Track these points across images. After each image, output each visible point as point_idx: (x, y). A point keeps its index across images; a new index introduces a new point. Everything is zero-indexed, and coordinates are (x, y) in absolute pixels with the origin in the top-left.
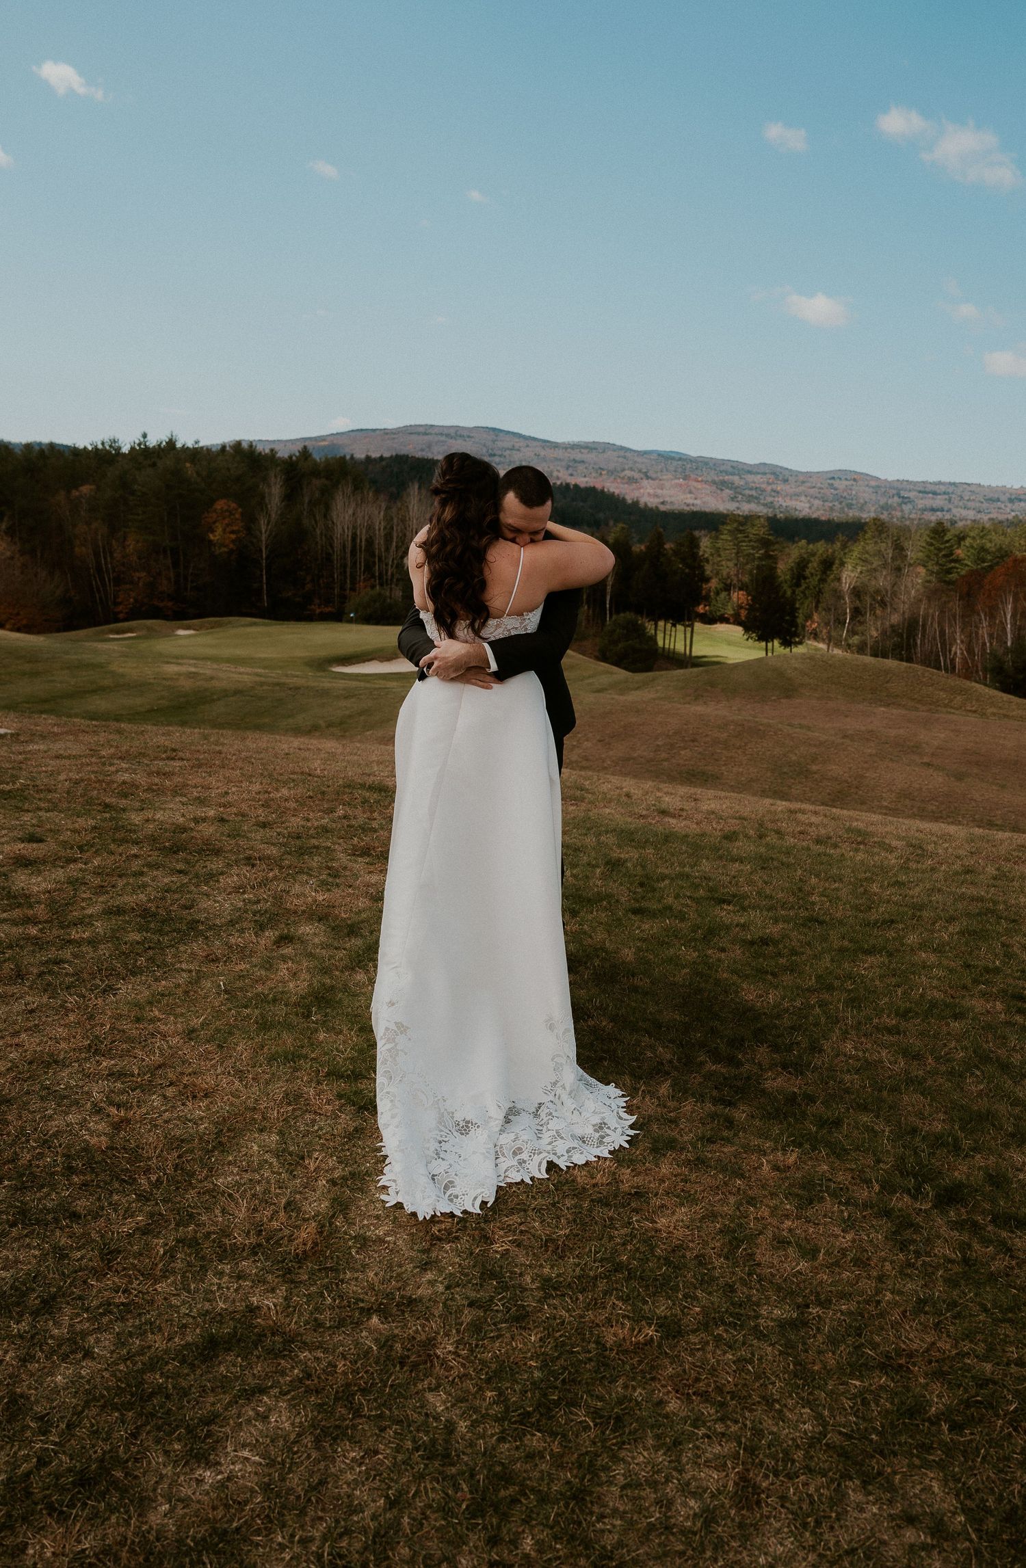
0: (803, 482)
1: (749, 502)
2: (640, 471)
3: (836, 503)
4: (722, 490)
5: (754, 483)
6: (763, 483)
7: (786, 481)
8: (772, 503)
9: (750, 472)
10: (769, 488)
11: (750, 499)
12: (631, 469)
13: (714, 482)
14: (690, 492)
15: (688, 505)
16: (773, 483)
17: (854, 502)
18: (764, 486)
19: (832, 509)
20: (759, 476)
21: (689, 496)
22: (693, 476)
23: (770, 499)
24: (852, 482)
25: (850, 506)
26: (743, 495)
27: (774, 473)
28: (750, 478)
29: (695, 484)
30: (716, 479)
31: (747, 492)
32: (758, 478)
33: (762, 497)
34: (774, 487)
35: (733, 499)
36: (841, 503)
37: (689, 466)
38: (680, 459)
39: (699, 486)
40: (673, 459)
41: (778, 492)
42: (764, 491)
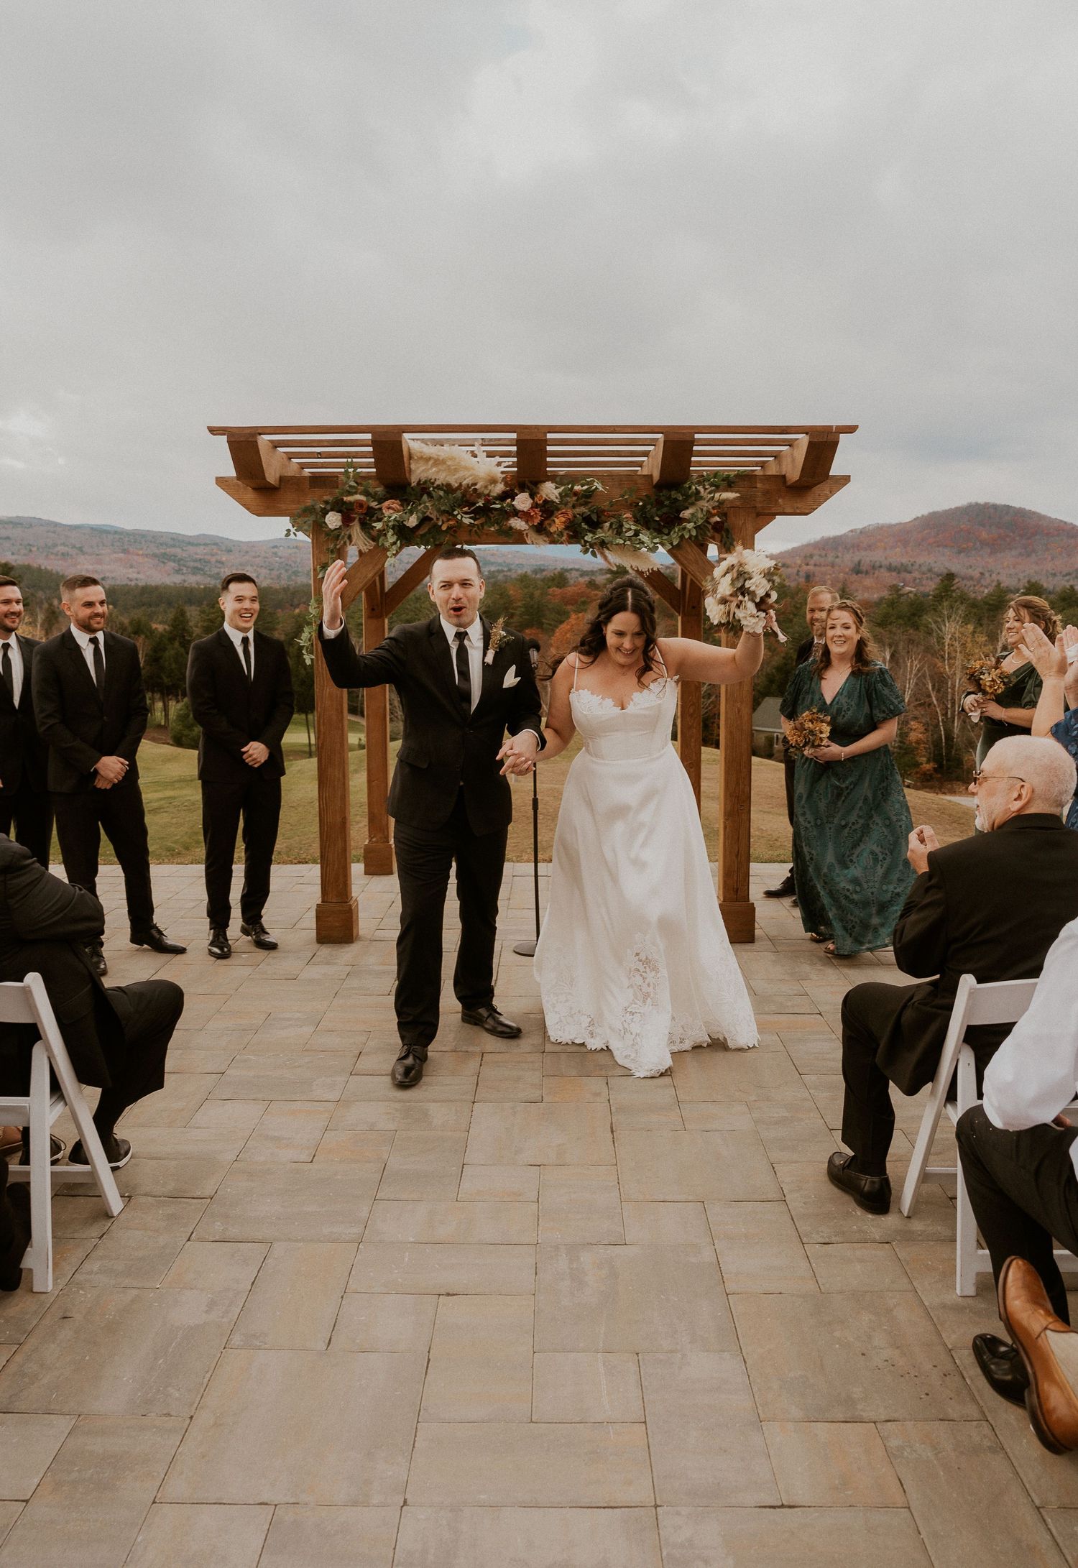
0: (247, 552)
1: (194, 574)
2: (74, 547)
3: (283, 571)
4: (164, 563)
5: (196, 554)
6: (205, 554)
7: (229, 551)
8: (218, 574)
9: (190, 544)
10: (213, 560)
11: (195, 571)
12: (64, 544)
13: (155, 556)
14: (131, 567)
15: (131, 580)
16: (217, 554)
17: (300, 570)
18: (208, 557)
19: (279, 577)
20: (202, 547)
21: (131, 570)
22: (131, 549)
23: (215, 571)
24: (296, 550)
25: (296, 573)
26: (188, 567)
27: (216, 544)
28: (191, 549)
29: (136, 557)
30: (157, 551)
31: (192, 564)
32: (200, 550)
33: (206, 569)
34: (219, 558)
35: (178, 571)
36: (286, 571)
37: (127, 539)
38: (116, 532)
39: (141, 560)
40: (107, 532)
41: (223, 563)
42: (209, 562)
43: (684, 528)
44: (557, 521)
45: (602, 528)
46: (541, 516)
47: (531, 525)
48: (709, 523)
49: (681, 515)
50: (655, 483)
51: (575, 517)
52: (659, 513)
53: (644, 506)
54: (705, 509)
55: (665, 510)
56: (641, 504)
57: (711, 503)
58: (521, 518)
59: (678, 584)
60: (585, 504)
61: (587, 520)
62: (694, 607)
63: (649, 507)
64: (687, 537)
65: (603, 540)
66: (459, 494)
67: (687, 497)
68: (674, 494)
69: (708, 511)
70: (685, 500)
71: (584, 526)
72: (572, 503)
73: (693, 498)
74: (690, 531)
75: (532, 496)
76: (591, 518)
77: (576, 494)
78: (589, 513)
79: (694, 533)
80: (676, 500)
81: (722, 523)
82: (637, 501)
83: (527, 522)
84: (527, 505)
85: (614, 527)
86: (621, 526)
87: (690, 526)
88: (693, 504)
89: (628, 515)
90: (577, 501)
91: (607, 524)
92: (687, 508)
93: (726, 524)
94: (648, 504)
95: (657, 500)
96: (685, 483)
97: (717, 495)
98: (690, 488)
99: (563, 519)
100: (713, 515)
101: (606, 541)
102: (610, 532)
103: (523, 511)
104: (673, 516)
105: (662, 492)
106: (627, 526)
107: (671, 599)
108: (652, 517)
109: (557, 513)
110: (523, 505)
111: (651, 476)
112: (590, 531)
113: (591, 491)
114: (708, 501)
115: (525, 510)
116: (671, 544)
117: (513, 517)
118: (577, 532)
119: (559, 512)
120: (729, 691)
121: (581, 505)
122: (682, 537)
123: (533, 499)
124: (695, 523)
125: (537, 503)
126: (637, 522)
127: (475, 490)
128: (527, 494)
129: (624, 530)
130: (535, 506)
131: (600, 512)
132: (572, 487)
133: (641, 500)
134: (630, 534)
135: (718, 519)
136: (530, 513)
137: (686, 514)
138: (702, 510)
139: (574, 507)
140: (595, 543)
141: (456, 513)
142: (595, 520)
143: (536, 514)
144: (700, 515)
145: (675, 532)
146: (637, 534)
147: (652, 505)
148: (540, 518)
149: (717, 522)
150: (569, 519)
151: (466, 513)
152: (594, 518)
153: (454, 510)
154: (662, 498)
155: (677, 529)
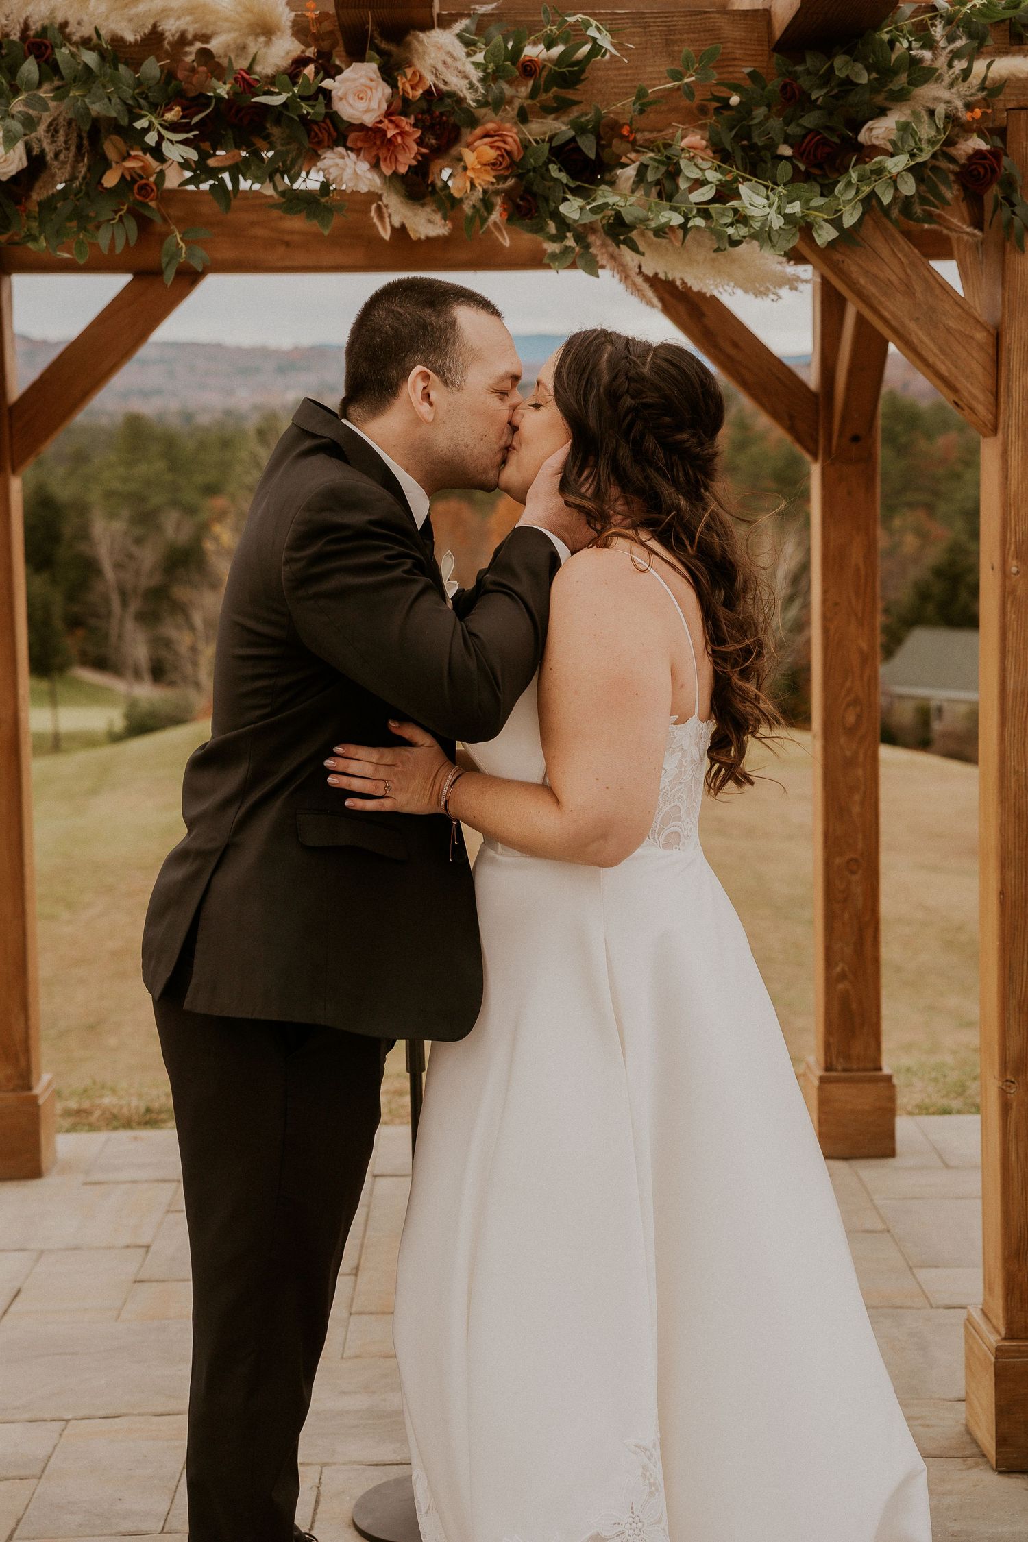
43: (879, 172)
44: (470, 157)
45: (612, 183)
46: (420, 142)
47: (388, 172)
48: (952, 159)
49: (863, 137)
50: (778, 31)
51: (525, 145)
52: (792, 129)
53: (745, 109)
54: (941, 110)
55: (810, 120)
56: (735, 100)
57: (962, 88)
58: (357, 151)
59: (811, 377)
60: (559, 107)
61: (565, 153)
62: (856, 439)
63: (760, 112)
64: (886, 200)
65: (618, 216)
66: (152, 68)
67: (885, 72)
68: (842, 65)
69: (951, 118)
70: (875, 87)
71: (554, 170)
72: (517, 103)
73: (903, 78)
74: (894, 181)
75: (389, 73)
76: (578, 149)
77: (529, 69)
78: (573, 133)
79: (909, 187)
80: (848, 84)
81: (996, 154)
82: (722, 92)
83: (375, 166)
84: (374, 105)
85: (651, 177)
86: (674, 173)
87: (896, 164)
88: (901, 97)
89: (695, 139)
90: (533, 95)
91: (630, 172)
92: (882, 112)
93: (1005, 161)
94: (758, 105)
95: (784, 87)
96: (877, 27)
97: (979, 66)
98: (892, 43)
99: (491, 154)
100: (966, 129)
101: (628, 219)
102: (640, 193)
103: (361, 127)
104: (836, 140)
105: (802, 61)
106: (694, 173)
107: (791, 417)
108: (772, 147)
109: (467, 135)
110: (361, 105)
111: (765, 15)
112: (576, 192)
113: (578, 63)
114: (952, 85)
115: (369, 120)
116: (836, 223)
117: (331, 148)
118: (535, 195)
119: (479, 131)
120: (1011, 686)
121: (546, 110)
122: (870, 201)
123: (392, 82)
124: (913, 156)
125: (406, 100)
126: (723, 155)
127: (205, 55)
128: (374, 66)
129: (683, 185)
130: (399, 107)
131: (606, 131)
132: (518, 50)
133: (736, 88)
134: (703, 195)
135: (982, 145)
136: (384, 132)
137: (880, 130)
138: (931, 113)
139: (523, 117)
140: (591, 228)
141: (141, 124)
142: (592, 156)
143: (402, 133)
144: (926, 131)
145: (849, 184)
146: (726, 193)
147: (769, 106)
148: (415, 147)
149: (978, 154)
150: (509, 153)
151: (174, 127)
152: (588, 146)
153: (141, 117)
154: (804, 82)
155: (854, 176)
